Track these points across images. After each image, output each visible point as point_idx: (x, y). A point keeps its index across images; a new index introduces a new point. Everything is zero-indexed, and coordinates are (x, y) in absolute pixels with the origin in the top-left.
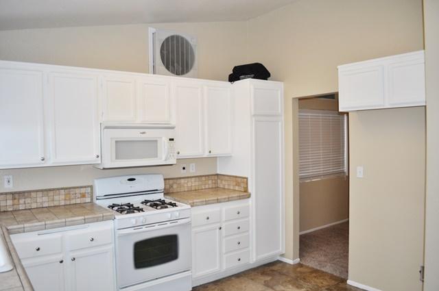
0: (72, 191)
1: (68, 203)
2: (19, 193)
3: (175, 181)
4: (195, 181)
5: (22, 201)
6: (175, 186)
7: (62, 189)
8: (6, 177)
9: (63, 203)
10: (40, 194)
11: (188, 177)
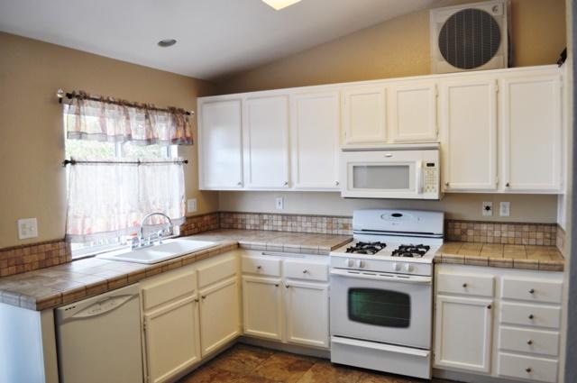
0: (335, 220)
1: (330, 232)
2: (287, 215)
3: (471, 225)
4: (508, 231)
5: (289, 223)
6: (470, 233)
7: (324, 216)
8: (278, 199)
9: (325, 232)
10: (304, 219)
11: (494, 223)
